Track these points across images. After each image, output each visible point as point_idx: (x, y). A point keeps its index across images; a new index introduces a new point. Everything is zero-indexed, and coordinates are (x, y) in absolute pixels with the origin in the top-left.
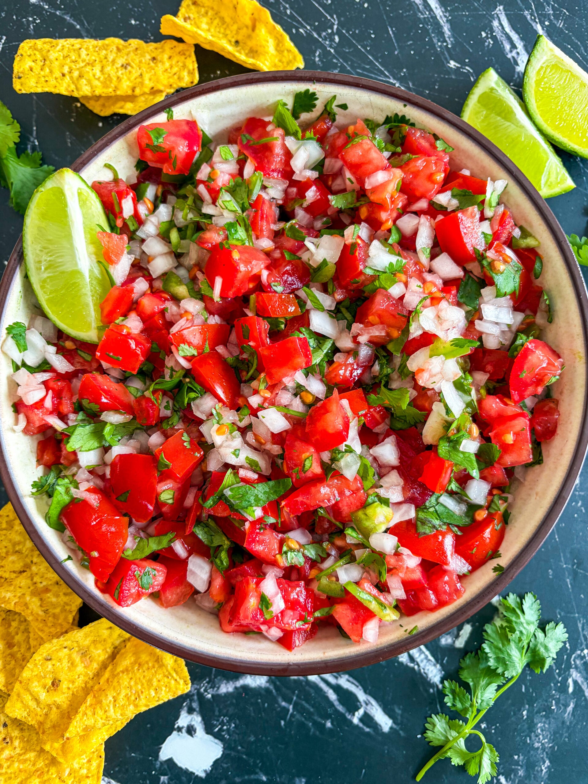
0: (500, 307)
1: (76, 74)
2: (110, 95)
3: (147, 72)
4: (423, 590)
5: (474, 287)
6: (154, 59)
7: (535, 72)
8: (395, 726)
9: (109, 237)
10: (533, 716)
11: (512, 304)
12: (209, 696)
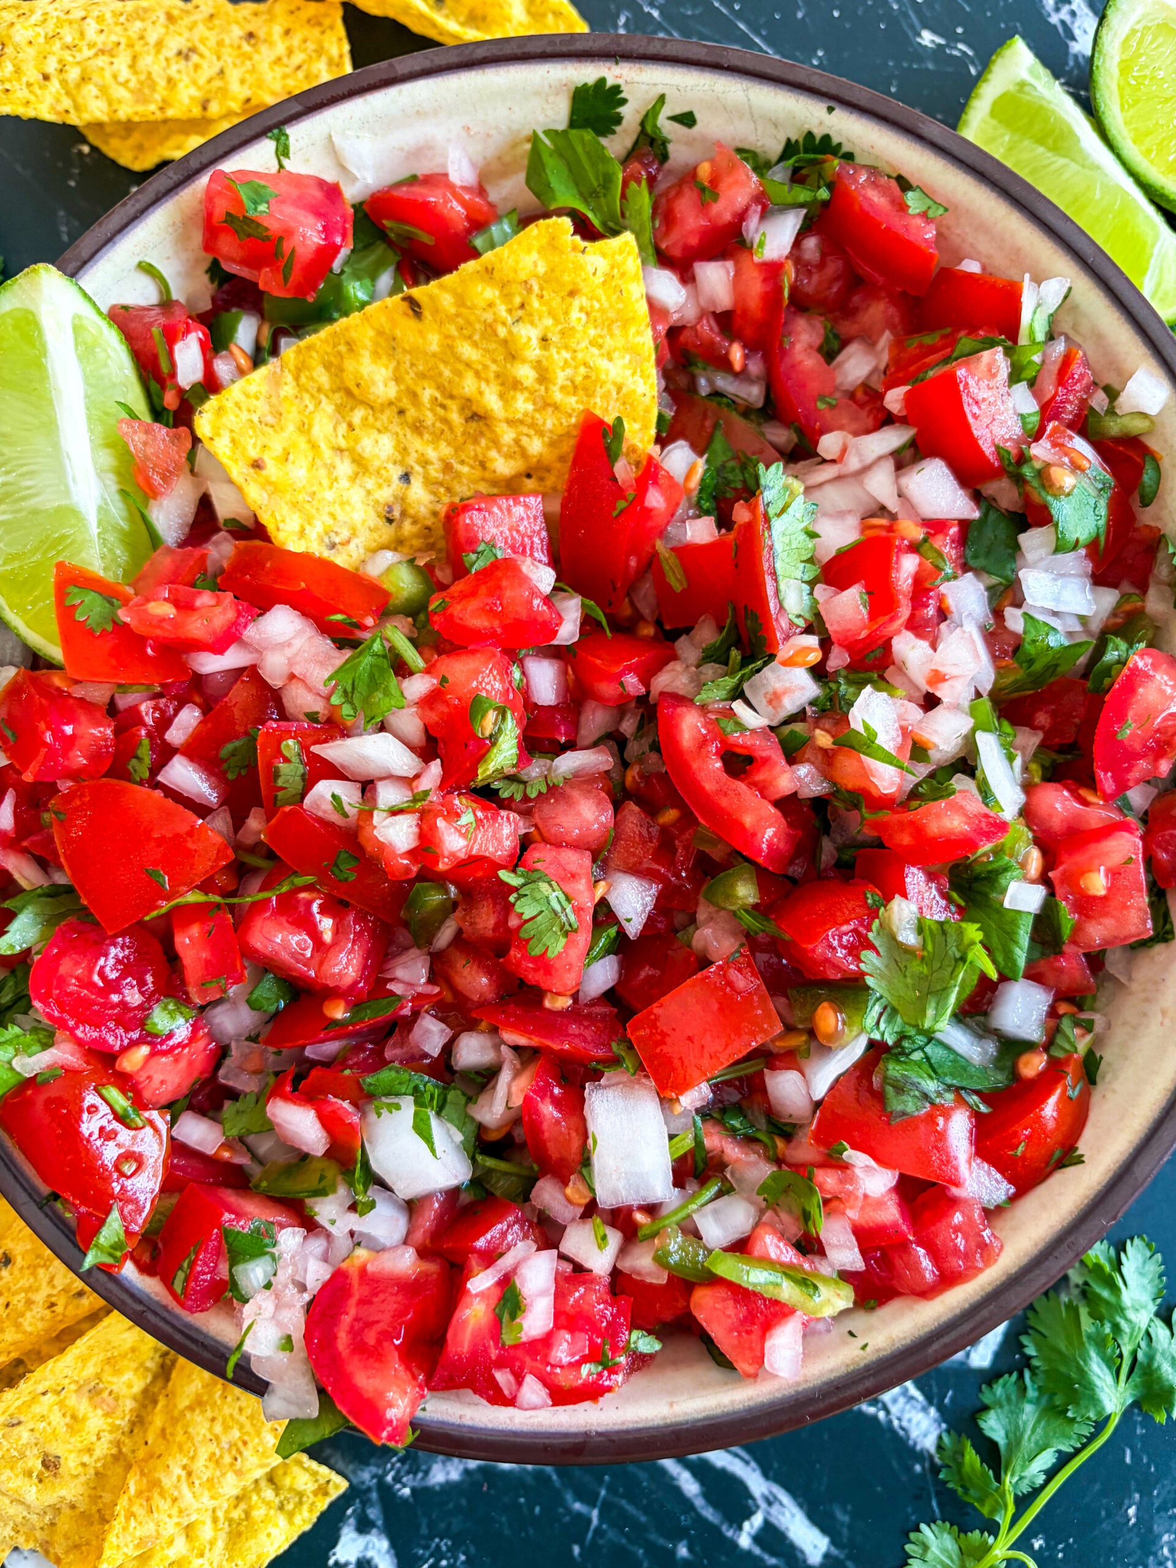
0: (1063, 575)
1: (73, 74)
2: (152, 118)
3: (235, 65)
4: (904, 1246)
5: (1002, 530)
6: (251, 35)
7: (1118, 42)
8: (835, 1551)
9: (147, 432)
10: (1152, 1518)
11: (1090, 570)
12: (407, 1491)
